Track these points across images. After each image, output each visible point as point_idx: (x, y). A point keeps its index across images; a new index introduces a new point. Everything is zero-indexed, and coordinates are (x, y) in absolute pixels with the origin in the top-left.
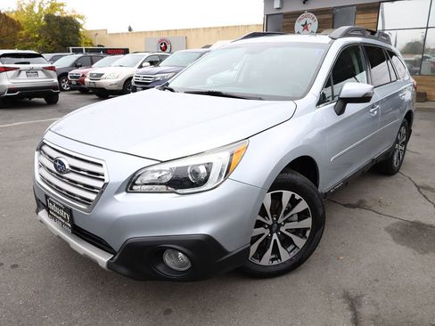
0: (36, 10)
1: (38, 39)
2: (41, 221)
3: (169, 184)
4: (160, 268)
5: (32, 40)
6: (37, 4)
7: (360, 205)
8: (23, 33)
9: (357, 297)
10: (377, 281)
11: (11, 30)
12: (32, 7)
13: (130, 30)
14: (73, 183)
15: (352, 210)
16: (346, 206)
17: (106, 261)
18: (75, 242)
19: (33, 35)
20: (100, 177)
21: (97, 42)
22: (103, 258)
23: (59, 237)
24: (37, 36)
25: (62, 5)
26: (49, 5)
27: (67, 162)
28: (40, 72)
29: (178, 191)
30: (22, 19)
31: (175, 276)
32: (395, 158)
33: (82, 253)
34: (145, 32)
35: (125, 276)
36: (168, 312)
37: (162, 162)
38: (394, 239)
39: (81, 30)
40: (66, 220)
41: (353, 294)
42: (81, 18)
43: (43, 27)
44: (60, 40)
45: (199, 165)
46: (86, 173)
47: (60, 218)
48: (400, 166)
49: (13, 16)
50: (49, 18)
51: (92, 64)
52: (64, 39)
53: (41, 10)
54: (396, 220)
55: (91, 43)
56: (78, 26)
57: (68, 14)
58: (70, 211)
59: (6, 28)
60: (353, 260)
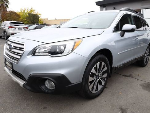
0: (26, 12)
1: (26, 21)
2: (5, 70)
3: (49, 52)
4: (43, 87)
5: (24, 21)
6: (26, 10)
7: (130, 76)
8: (21, 19)
9: (125, 109)
10: (134, 103)
11: (17, 17)
12: (25, 11)
13: (56, 19)
14: (14, 53)
15: (126, 77)
16: (124, 76)
17: (23, 84)
18: (14, 77)
19: (24, 20)
20: (23, 49)
21: (44, 23)
22: (21, 83)
23: (9, 75)
24: (25, 20)
25: (34, 10)
26: (30, 10)
27: (13, 45)
28: (22, 29)
29: (52, 55)
30: (21, 14)
31: (49, 91)
32: (145, 60)
33: (15, 81)
34: (60, 20)
35: (29, 90)
36: (45, 108)
37: (46, 44)
38: (143, 89)
39: (39, 18)
40: (10, 68)
41: (123, 108)
42: (40, 15)
43: (27, 17)
44: (32, 21)
45: (61, 45)
46: (18, 48)
47: (9, 67)
48: (147, 64)
49: (19, 13)
50: (30, 14)
51: (41, 28)
52: (34, 21)
53: (27, 11)
54: (144, 82)
55: (42, 23)
56: (39, 17)
57: (36, 13)
58: (12, 64)
59: (16, 16)
60: (125, 95)
